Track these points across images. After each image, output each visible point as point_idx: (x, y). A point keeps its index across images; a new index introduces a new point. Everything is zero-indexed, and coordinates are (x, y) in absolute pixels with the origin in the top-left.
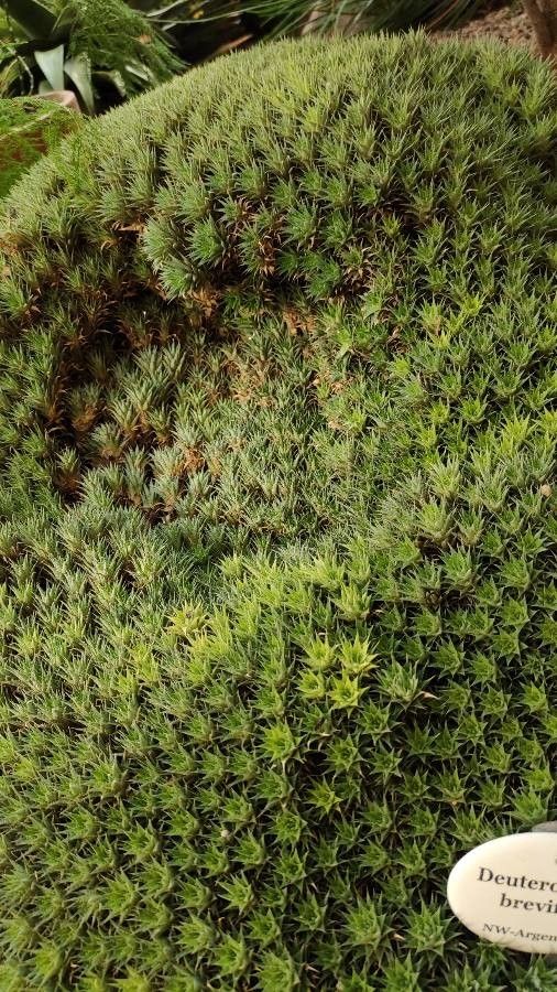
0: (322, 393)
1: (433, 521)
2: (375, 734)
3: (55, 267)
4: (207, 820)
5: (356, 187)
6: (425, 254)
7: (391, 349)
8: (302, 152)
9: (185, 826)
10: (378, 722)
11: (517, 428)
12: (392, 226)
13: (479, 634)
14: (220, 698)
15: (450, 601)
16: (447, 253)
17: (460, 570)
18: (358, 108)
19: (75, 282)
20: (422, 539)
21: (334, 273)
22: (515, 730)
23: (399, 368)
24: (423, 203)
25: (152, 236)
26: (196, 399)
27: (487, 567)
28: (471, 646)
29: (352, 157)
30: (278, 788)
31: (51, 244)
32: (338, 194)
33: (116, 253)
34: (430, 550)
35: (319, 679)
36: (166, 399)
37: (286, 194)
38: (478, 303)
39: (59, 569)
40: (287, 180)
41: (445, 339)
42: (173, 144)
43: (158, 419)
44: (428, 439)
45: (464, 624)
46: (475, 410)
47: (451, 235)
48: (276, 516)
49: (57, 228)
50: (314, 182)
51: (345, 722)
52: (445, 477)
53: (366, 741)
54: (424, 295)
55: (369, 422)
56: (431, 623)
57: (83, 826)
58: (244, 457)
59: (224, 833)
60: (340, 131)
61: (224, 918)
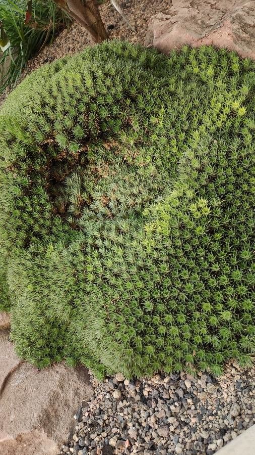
0: (130, 160)
1: (196, 164)
2: (219, 215)
3: (29, 165)
4: (196, 259)
5: (115, 96)
6: (142, 105)
7: (147, 135)
8: (93, 93)
9: (192, 264)
10: (218, 213)
11: (196, 134)
12: (128, 101)
13: (224, 181)
14: (177, 233)
15: (212, 179)
16: (147, 102)
17: (211, 170)
18: (100, 74)
19: (38, 168)
20: (196, 169)
21: (120, 123)
22: (245, 197)
23: (154, 137)
24: (133, 92)
25: (61, 140)
26: (91, 184)
27: (216, 166)
28: (224, 185)
29: (108, 88)
30: (207, 240)
31: (24, 160)
32: (110, 100)
33: (44, 153)
34: (200, 171)
35: (198, 213)
36: (83, 189)
37: (95, 107)
38: (163, 110)
39: (99, 242)
40: (93, 103)
41: (161, 123)
42: (48, 110)
43: (85, 196)
44: (175, 150)
45: (219, 181)
46: (182, 136)
47: (145, 96)
48: (145, 195)
49: (22, 154)
50: (101, 100)
51: (211, 217)
52: (189, 153)
53: (218, 218)
54: (148, 116)
55: (153, 157)
56: (212, 186)
57: (167, 282)
58: (122, 189)
59: (202, 258)
60: (100, 83)
61: (216, 275)
